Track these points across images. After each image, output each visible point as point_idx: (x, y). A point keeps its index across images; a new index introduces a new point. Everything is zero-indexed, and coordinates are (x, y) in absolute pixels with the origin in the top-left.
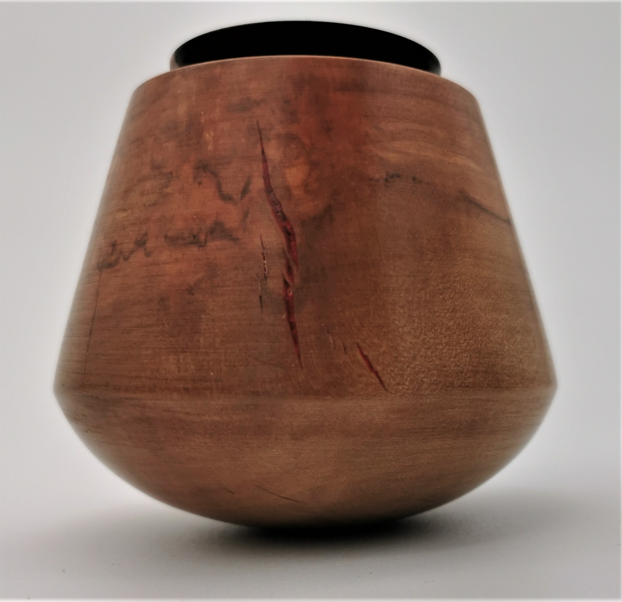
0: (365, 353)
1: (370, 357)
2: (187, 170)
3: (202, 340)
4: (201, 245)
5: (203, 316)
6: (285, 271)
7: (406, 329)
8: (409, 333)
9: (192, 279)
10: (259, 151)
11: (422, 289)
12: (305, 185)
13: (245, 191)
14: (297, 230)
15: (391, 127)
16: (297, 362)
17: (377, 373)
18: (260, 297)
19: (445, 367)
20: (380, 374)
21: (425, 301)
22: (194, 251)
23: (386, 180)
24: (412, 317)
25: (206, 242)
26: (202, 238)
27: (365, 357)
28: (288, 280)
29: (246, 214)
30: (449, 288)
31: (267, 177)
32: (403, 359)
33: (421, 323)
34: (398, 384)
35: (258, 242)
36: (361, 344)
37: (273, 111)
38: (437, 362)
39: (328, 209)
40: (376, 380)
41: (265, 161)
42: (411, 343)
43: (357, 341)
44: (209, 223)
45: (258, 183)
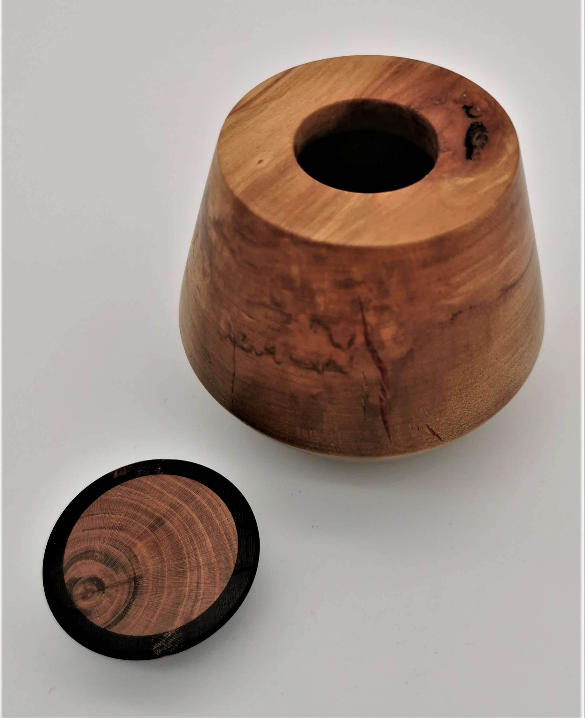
0: (431, 428)
1: (434, 429)
2: (304, 319)
3: (324, 426)
4: (320, 372)
5: (324, 414)
6: (380, 393)
7: (457, 407)
8: (460, 407)
9: (315, 391)
10: (360, 317)
11: (470, 378)
12: (395, 340)
13: (351, 343)
14: (389, 368)
15: (458, 279)
16: (388, 440)
17: (437, 436)
18: (364, 408)
19: (479, 414)
20: (439, 435)
21: (471, 383)
22: (314, 374)
23: (452, 319)
24: (462, 397)
25: (323, 370)
26: (320, 367)
27: (431, 430)
28: (382, 397)
29: (352, 358)
30: (487, 366)
31: (366, 335)
32: (454, 423)
33: (467, 399)
34: (450, 436)
35: (362, 376)
36: (429, 424)
37: (371, 290)
38: (475, 414)
39: (411, 351)
40: (437, 439)
41: (365, 324)
42: (460, 412)
43: (426, 423)
44: (324, 359)
45: (360, 339)
